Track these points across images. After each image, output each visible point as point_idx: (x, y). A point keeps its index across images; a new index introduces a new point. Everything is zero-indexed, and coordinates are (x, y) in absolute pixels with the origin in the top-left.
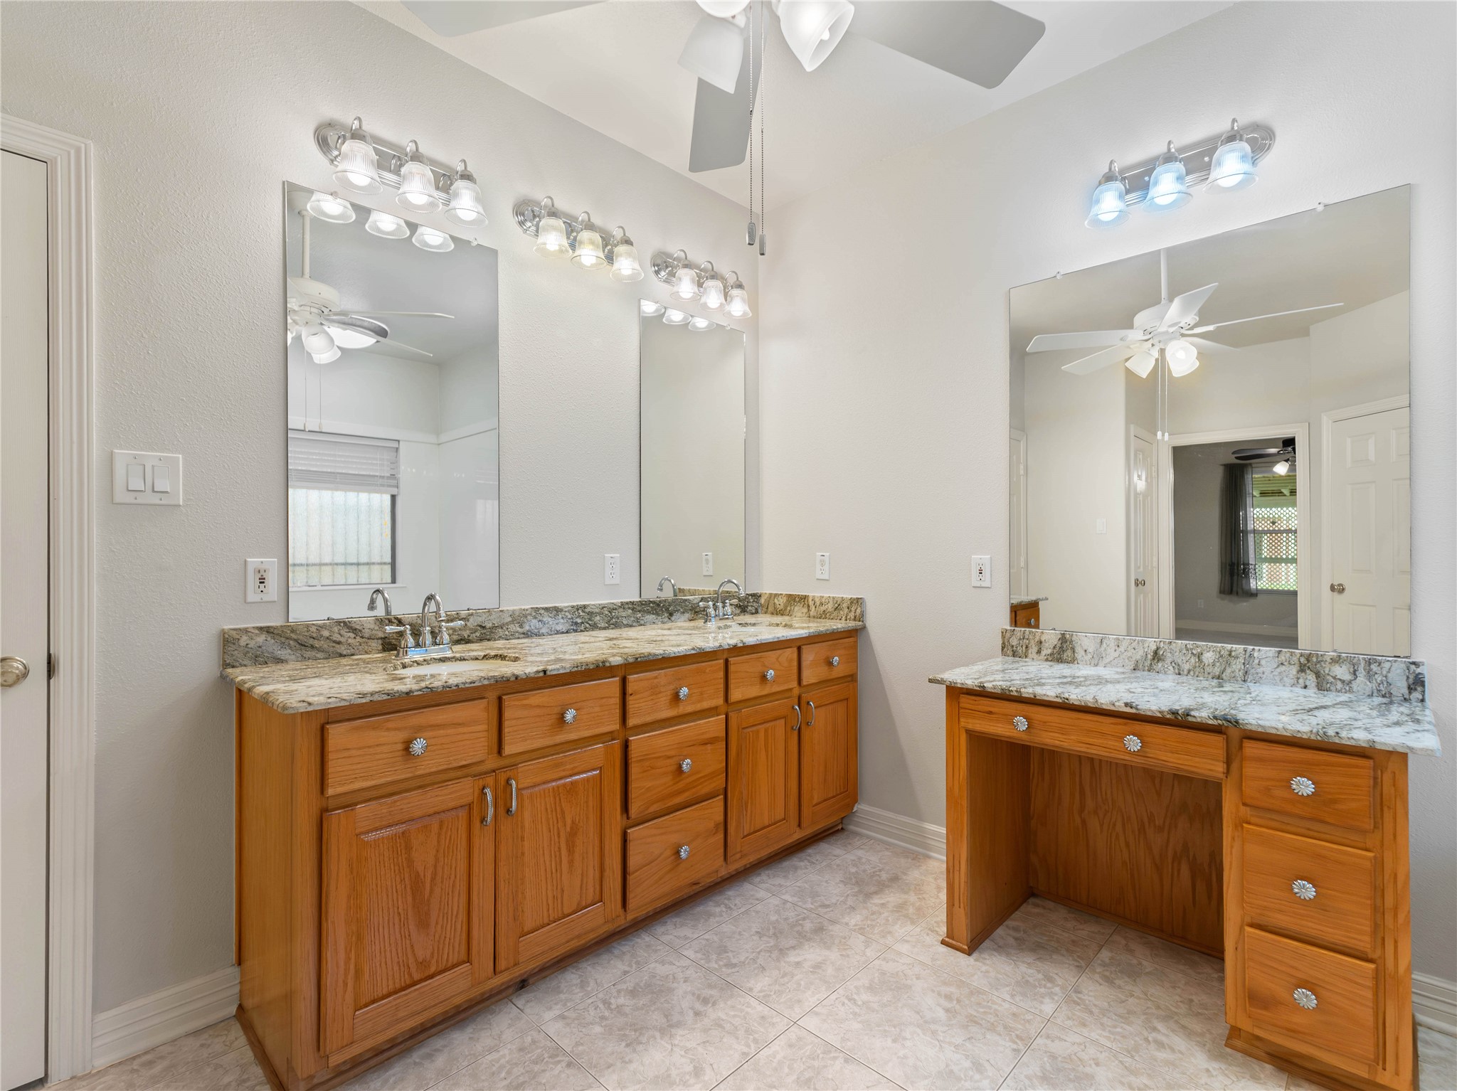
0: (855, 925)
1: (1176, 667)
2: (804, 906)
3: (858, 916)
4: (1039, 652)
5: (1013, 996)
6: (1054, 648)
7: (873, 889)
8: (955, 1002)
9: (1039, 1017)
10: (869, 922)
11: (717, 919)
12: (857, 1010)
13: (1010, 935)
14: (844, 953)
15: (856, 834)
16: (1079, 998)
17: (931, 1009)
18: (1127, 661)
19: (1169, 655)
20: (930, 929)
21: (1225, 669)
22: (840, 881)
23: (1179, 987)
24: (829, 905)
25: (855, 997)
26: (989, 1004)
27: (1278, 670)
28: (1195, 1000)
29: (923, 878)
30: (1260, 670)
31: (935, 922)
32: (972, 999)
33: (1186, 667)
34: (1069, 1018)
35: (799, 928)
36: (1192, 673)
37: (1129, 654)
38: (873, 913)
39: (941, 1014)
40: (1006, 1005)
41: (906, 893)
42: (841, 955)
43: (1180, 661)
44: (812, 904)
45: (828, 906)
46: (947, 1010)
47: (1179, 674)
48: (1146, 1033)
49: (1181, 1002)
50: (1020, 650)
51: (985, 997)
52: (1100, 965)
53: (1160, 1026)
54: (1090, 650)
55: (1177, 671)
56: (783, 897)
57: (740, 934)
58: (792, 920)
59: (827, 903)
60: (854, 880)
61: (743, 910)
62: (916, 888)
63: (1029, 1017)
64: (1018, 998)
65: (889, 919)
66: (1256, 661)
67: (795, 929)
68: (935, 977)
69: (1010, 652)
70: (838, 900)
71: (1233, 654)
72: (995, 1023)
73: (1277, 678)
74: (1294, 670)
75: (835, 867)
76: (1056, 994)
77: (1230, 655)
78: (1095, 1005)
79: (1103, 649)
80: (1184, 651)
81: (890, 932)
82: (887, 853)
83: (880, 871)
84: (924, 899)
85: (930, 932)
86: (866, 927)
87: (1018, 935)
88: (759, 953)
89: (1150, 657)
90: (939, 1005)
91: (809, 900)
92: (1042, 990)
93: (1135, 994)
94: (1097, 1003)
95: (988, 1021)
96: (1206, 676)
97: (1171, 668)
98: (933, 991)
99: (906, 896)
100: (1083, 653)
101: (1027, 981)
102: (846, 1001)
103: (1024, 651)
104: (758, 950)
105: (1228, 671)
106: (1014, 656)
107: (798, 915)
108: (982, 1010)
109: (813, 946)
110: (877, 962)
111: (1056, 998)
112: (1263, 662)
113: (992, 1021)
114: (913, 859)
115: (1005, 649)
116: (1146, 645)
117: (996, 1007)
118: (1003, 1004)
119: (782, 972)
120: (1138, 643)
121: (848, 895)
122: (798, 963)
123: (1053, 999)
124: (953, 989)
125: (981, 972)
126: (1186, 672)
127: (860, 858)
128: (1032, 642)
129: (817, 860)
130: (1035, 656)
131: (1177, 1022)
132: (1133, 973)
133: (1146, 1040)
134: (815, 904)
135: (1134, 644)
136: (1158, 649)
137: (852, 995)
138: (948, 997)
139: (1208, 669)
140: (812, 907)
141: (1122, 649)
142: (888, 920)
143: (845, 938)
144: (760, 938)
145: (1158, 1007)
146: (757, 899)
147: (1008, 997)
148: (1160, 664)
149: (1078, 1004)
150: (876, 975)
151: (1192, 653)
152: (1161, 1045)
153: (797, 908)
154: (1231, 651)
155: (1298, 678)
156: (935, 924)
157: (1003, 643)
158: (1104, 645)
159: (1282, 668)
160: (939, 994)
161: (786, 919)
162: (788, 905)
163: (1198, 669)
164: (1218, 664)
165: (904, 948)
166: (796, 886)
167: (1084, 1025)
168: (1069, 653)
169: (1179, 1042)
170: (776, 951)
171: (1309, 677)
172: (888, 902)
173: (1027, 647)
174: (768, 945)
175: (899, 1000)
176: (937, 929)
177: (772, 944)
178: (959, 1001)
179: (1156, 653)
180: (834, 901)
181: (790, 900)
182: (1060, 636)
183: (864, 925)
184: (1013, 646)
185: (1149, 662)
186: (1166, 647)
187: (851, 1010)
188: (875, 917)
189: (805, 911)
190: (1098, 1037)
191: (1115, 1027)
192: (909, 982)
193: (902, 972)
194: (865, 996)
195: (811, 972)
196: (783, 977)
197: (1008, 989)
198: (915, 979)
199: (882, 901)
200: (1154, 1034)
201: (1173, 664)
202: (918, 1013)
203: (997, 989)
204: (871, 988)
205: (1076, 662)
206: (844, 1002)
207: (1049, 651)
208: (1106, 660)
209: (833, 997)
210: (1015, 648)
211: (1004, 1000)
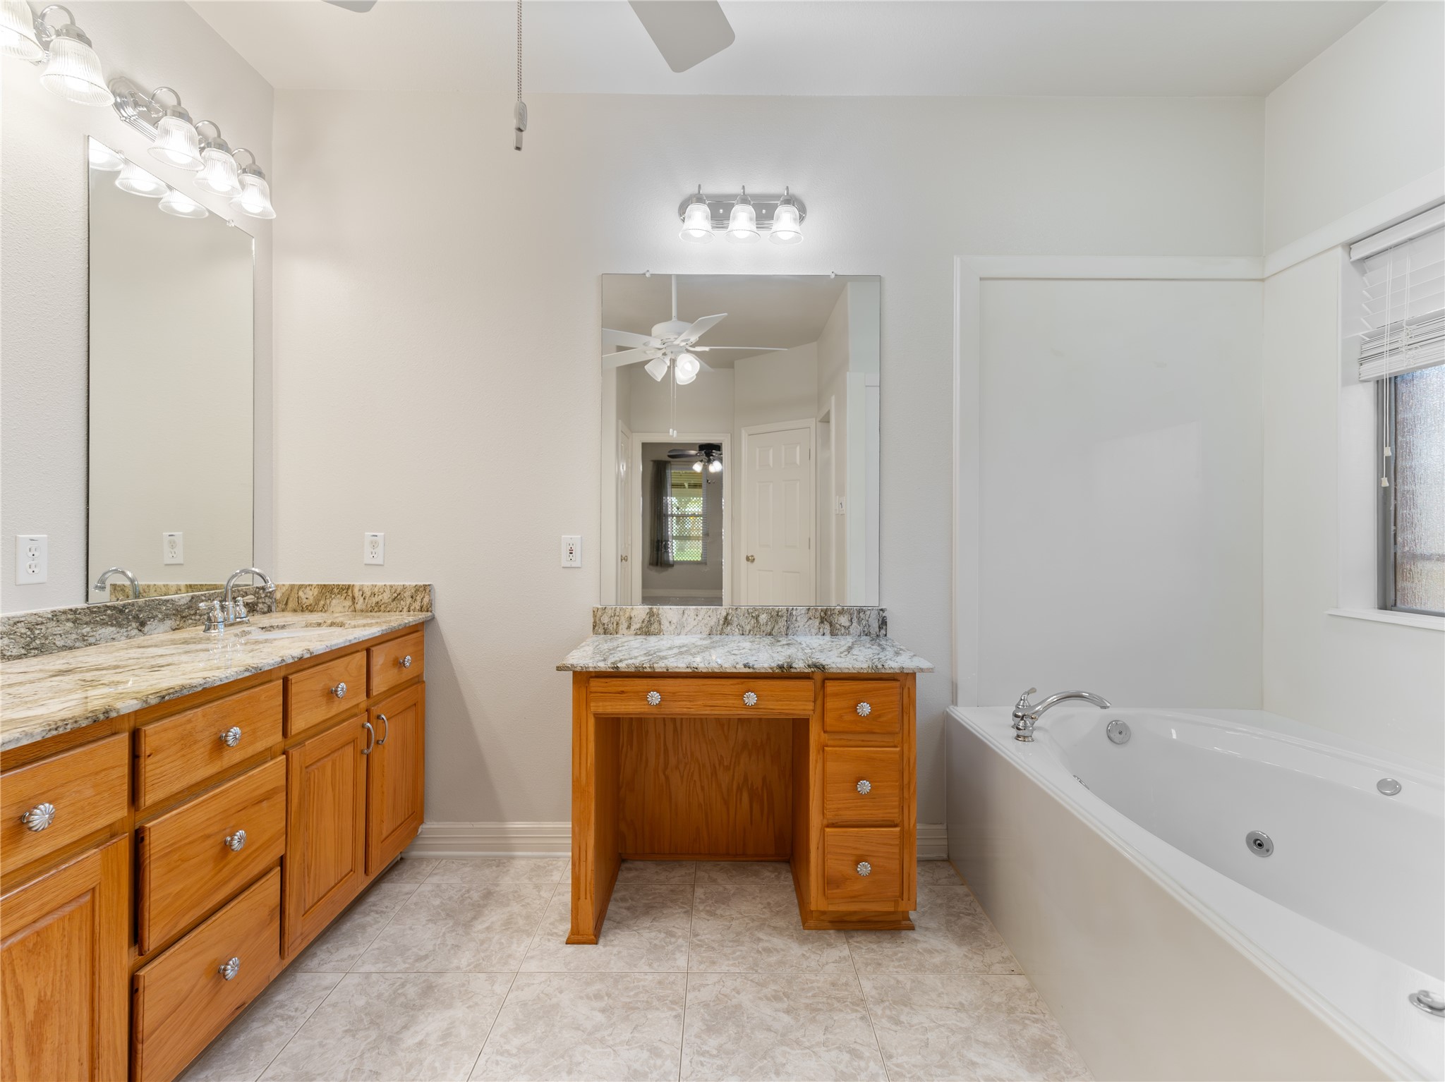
0: (469, 965)
1: (741, 629)
2: (395, 970)
3: (467, 952)
4: (629, 627)
5: (650, 965)
6: (643, 622)
7: (470, 915)
8: (606, 998)
9: (679, 974)
10: (482, 955)
11: (276, 1041)
12: (515, 1061)
13: (622, 908)
14: (471, 1003)
15: (421, 860)
16: (699, 941)
17: (588, 1017)
18: (703, 627)
19: (736, 619)
20: (549, 934)
21: (774, 626)
22: (427, 920)
23: (757, 896)
24: (427, 955)
25: (507, 1047)
26: (636, 984)
27: (807, 623)
28: (771, 902)
29: (518, 882)
30: (796, 625)
31: (550, 924)
32: (619, 987)
33: (748, 628)
34: (701, 963)
35: (402, 999)
36: (752, 632)
37: (706, 621)
38: (482, 942)
39: (599, 1018)
40: (650, 977)
41: (508, 905)
42: (468, 1007)
43: (743, 624)
44: (405, 963)
45: (426, 957)
46: (603, 1011)
47: (743, 634)
48: (755, 946)
49: (764, 908)
50: (611, 627)
51: (628, 979)
52: (700, 903)
53: (761, 935)
54: (674, 621)
55: (741, 632)
56: (362, 970)
57: (321, 1045)
58: (387, 994)
59: (422, 953)
60: (443, 914)
61: (310, 1012)
62: (514, 896)
63: (672, 978)
64: (655, 965)
65: (503, 941)
66: (794, 618)
67: (397, 1003)
68: (576, 982)
69: (601, 631)
70: (435, 945)
71: (780, 614)
72: (649, 1000)
73: (806, 629)
74: (818, 620)
75: (413, 907)
76: (682, 946)
77: (778, 615)
78: (713, 941)
79: (684, 619)
80: (747, 615)
81: (509, 956)
82: (467, 869)
83: (468, 891)
84: (528, 904)
85: (550, 937)
86: (481, 961)
87: (627, 905)
88: (361, 1056)
89: (721, 622)
90: (593, 1009)
91: (399, 959)
92: (670, 947)
93: (734, 916)
94: (713, 938)
95: (643, 1001)
96: (761, 633)
97: (737, 630)
98: (581, 998)
99: (509, 909)
100: (668, 624)
101: (655, 945)
102: (499, 1058)
103: (615, 628)
104: (358, 1054)
105: (776, 628)
106: (605, 633)
107: (393, 984)
108: (632, 993)
109: (429, 1013)
110: (511, 996)
111: (683, 949)
112: (798, 618)
113: (645, 999)
114: (498, 866)
115: (597, 628)
116: (719, 613)
117: (642, 983)
118: (647, 977)
119: (404, 1065)
120: (713, 611)
121: (444, 934)
122: (420, 1043)
123: (682, 951)
124: (597, 986)
125: (615, 955)
126: (747, 633)
127: (438, 886)
128: (623, 618)
129: (386, 907)
130: (625, 631)
131: (769, 926)
132: (724, 899)
133: (758, 952)
134: (409, 961)
135: (710, 613)
136: (727, 614)
137: (502, 1047)
138: (598, 997)
139: (763, 628)
140: (407, 966)
141: (700, 617)
142: (501, 944)
143: (463, 985)
144: (354, 1036)
145: (753, 920)
146: (326, 988)
147: (646, 969)
148: (729, 628)
149: (702, 946)
150: (518, 1010)
151: (752, 616)
152: (768, 951)
153: (387, 976)
154: (778, 612)
155: (819, 628)
156: (551, 927)
157: (595, 622)
158: (686, 615)
159: (811, 620)
160: (588, 998)
161: (379, 996)
162: (374, 977)
163: (756, 629)
164: (770, 623)
165: (532, 966)
166: (374, 950)
167: (714, 963)
168: (656, 625)
169: (777, 942)
170: (385, 1043)
171: (825, 626)
172: (492, 923)
173: (617, 624)
174: (369, 1040)
175: (553, 1025)
176: (555, 931)
177: (374, 1037)
178: (609, 995)
179: (726, 618)
180: (431, 948)
181: (373, 969)
182: (648, 611)
183: (479, 960)
184: (604, 624)
185: (721, 627)
186: (733, 613)
187: (509, 1065)
188: (486, 945)
189: (399, 975)
190: (727, 968)
191: (734, 952)
192: (554, 1000)
193: (542, 992)
194: (516, 1041)
195: (442, 1045)
196: (409, 1070)
197: (643, 960)
198: (558, 994)
199: (486, 925)
200: (761, 944)
201: (739, 627)
202: (578, 1029)
203: (635, 966)
204: (519, 1028)
205: (662, 633)
206: (497, 1061)
207: (638, 626)
208: (687, 629)
209: (482, 1061)
210: (606, 626)
211: (646, 973)
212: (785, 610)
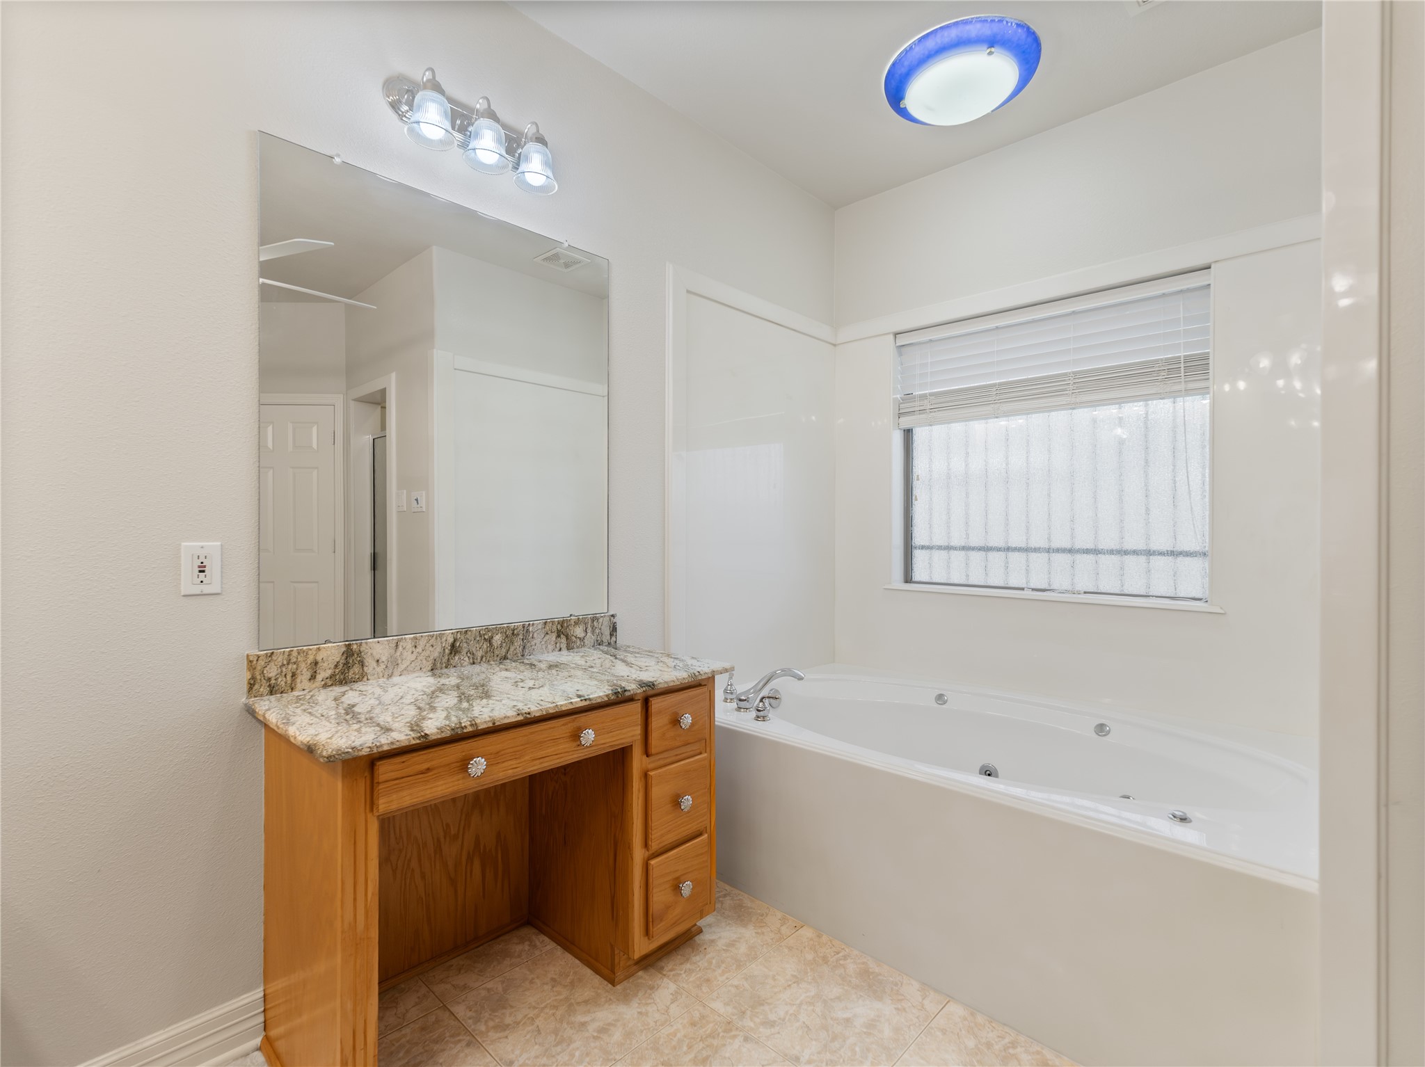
1: (471, 656)
4: (313, 678)
6: (336, 666)
18: (424, 661)
19: (465, 645)
21: (509, 648)
27: (545, 640)
30: (533, 643)
33: (479, 654)
36: (484, 659)
37: (427, 653)
43: (474, 650)
47: (474, 663)
50: (281, 681)
54: (384, 659)
55: (471, 661)
66: (531, 635)
69: (265, 690)
71: (515, 632)
73: (544, 647)
74: (554, 635)
77: (513, 633)
79: (398, 654)
80: (478, 638)
89: (447, 651)
96: (495, 658)
97: (466, 659)
100: (374, 664)
103: (289, 682)
105: (512, 650)
106: (271, 693)
112: (535, 635)
115: (256, 687)
116: (443, 640)
120: (436, 638)
126: (479, 660)
128: (302, 665)
130: (306, 684)
135: (432, 641)
136: (455, 641)
139: (497, 652)
141: (419, 649)
148: (457, 658)
151: (485, 639)
154: (514, 630)
155: (556, 643)
157: (252, 678)
158: (400, 648)
159: (547, 637)
163: (489, 654)
164: (504, 644)
168: (356, 669)
171: (562, 641)
173: (294, 675)
179: (453, 645)
182: (341, 649)
184: (269, 679)
185: (446, 658)
186: (462, 638)
201: (469, 654)
205: (365, 678)
207: (329, 673)
208: (402, 667)
210: (273, 682)
212: (521, 627)
